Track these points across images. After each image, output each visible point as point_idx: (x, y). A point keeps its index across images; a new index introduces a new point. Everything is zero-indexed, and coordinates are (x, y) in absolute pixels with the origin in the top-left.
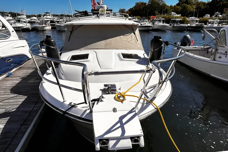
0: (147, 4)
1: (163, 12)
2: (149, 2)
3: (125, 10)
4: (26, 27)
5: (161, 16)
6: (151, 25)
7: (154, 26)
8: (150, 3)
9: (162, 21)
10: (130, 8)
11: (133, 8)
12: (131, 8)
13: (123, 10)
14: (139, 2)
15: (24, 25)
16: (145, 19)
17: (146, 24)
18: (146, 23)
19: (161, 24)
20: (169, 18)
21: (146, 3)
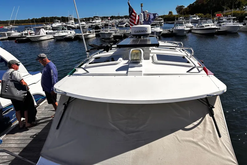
1: (235, 5)
3: (184, 7)
4: (69, 36)
5: (232, 11)
6: (216, 27)
7: (221, 28)
9: (232, 21)
10: (190, 4)
11: (193, 4)
12: (192, 4)
13: (181, 6)
15: (67, 34)
16: (208, 19)
17: (209, 26)
18: (209, 24)
19: (231, 24)
20: (242, 14)
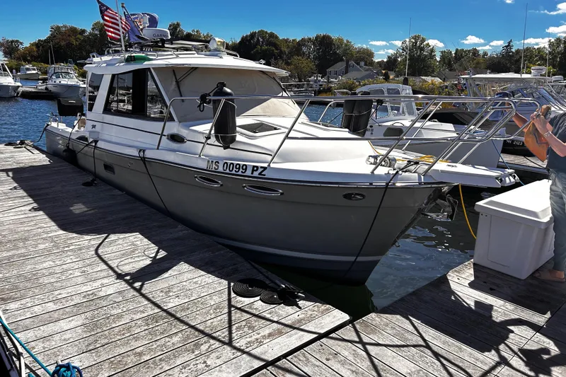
0: (87, 34)
2: (93, 29)
8: (97, 32)
10: (39, 40)
13: (12, 42)
14: (61, 25)
21: (83, 31)
